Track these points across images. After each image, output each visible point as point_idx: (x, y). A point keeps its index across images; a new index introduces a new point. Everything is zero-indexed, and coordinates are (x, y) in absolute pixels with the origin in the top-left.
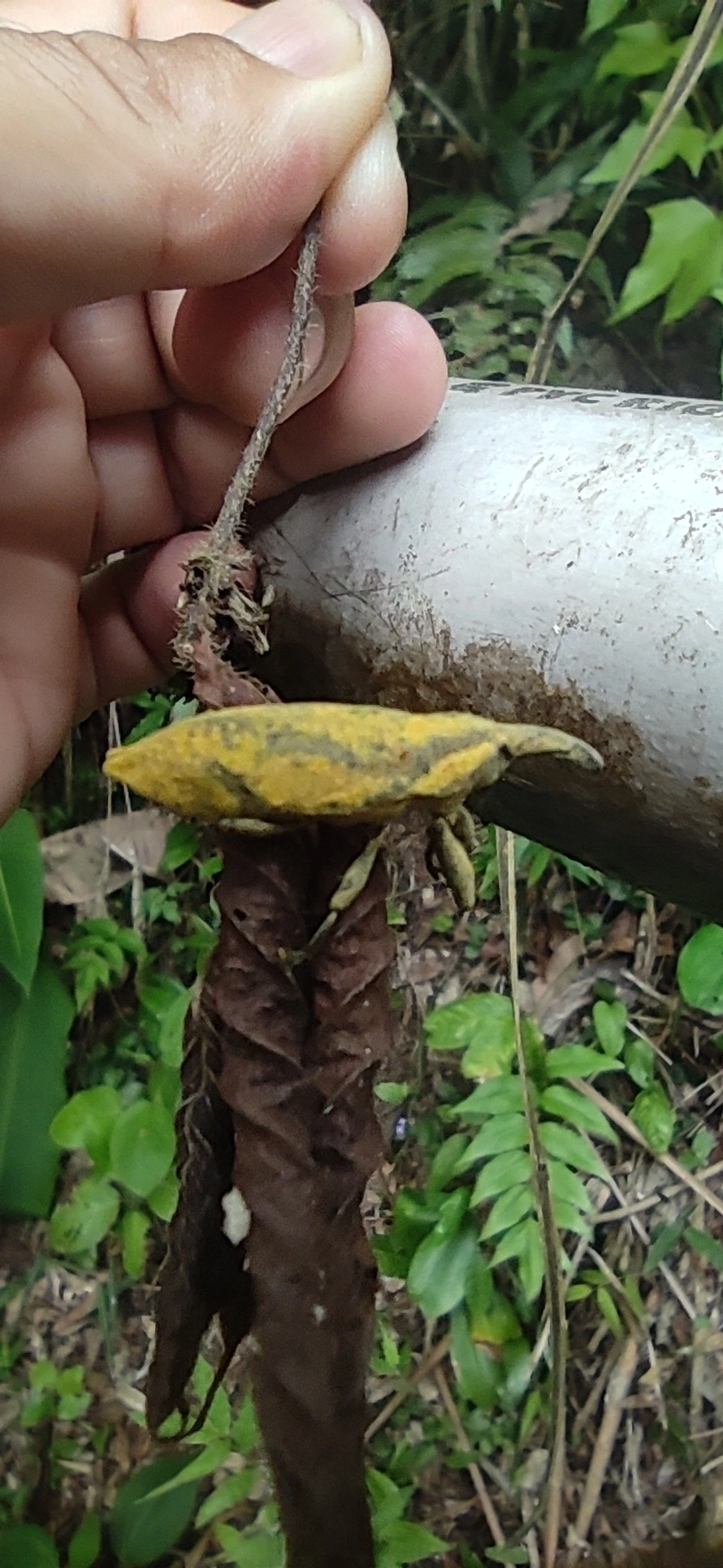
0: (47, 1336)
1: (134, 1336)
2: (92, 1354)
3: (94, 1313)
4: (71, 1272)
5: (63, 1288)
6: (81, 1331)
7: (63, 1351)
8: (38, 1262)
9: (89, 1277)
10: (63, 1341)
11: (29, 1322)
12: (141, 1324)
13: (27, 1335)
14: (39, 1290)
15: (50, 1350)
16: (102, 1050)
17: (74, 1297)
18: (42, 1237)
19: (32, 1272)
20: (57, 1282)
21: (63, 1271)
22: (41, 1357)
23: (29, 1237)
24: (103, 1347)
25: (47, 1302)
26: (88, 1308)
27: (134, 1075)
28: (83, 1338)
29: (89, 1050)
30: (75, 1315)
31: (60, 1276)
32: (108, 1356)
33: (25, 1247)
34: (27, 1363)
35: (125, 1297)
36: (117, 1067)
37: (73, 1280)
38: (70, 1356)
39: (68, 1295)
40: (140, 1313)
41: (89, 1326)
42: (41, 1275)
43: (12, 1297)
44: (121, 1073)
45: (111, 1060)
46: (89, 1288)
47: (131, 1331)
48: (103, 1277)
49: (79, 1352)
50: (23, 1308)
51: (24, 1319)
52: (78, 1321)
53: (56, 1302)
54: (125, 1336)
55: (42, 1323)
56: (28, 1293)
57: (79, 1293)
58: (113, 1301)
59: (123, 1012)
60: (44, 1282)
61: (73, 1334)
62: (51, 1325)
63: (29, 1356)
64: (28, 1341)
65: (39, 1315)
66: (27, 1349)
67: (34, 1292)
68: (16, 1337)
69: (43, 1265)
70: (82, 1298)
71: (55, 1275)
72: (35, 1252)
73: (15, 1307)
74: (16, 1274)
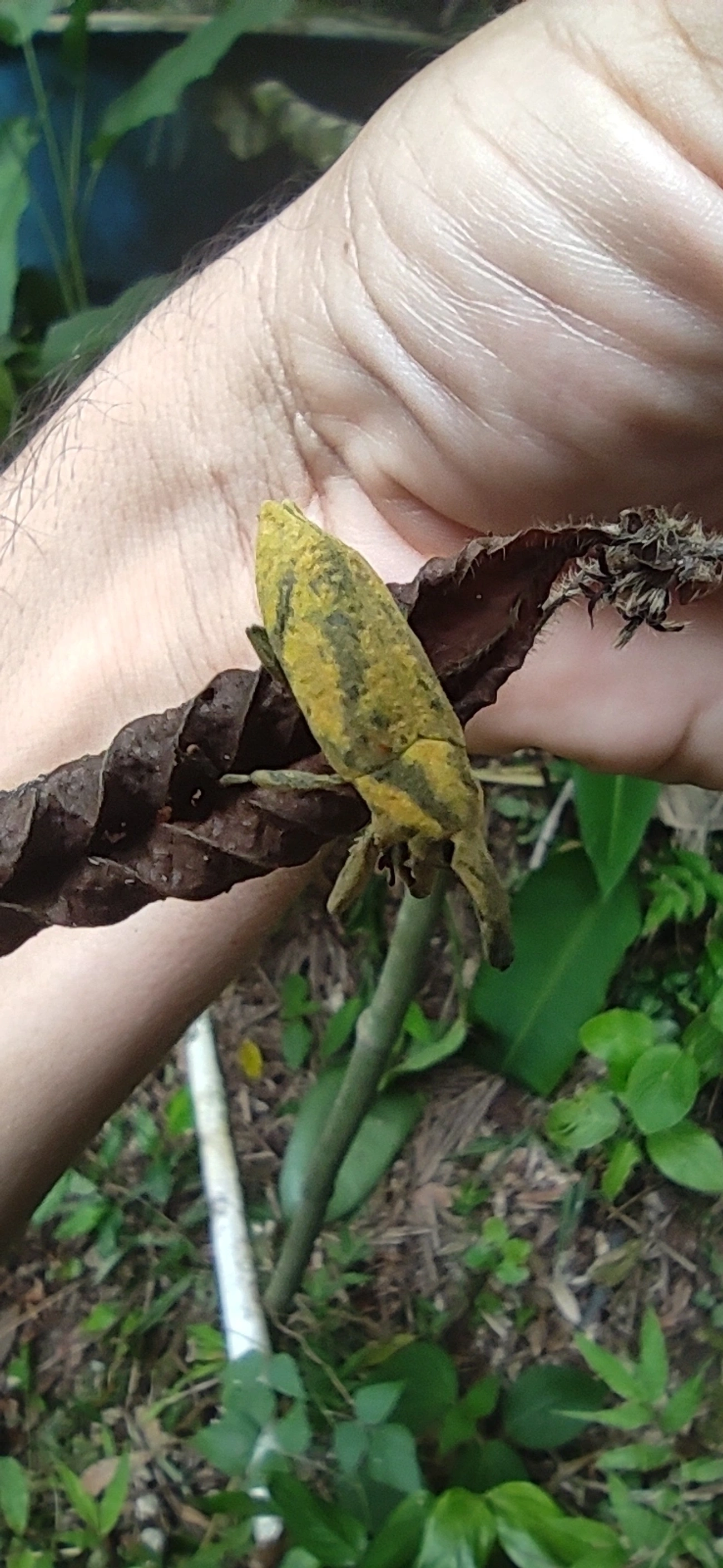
0: (511, 1200)
1: (585, 1244)
2: (544, 1236)
3: (558, 1204)
4: (550, 1156)
5: (539, 1166)
6: (540, 1212)
7: (520, 1221)
8: (524, 1131)
9: (564, 1171)
10: (522, 1212)
11: (499, 1179)
12: (593, 1239)
13: (494, 1189)
14: (519, 1155)
15: (509, 1213)
16: (650, 975)
17: (545, 1180)
18: (535, 1112)
19: (517, 1138)
20: (534, 1160)
21: (545, 1153)
22: (500, 1214)
23: (524, 1107)
24: (553, 1238)
25: (519, 1170)
26: (555, 1198)
27: (670, 1012)
28: (540, 1218)
29: (637, 969)
30: (540, 1196)
31: (539, 1154)
32: (556, 1248)
33: (518, 1112)
34: (485, 1213)
35: (591, 1205)
36: (658, 998)
37: (548, 1163)
38: (524, 1228)
39: (540, 1175)
40: (598, 1228)
41: (547, 1211)
42: (523, 1145)
43: (494, 1150)
44: (659, 1004)
45: (653, 987)
46: (562, 1180)
47: (583, 1238)
48: (576, 1177)
49: (531, 1231)
50: (498, 1166)
51: (497, 1174)
52: (541, 1203)
53: (527, 1175)
54: (577, 1240)
55: (509, 1186)
56: (508, 1153)
57: (551, 1178)
58: (579, 1205)
59: (683, 948)
60: (524, 1151)
61: (533, 1210)
62: (517, 1192)
63: (489, 1208)
64: (493, 1195)
65: (510, 1178)
66: (489, 1201)
67: (512, 1156)
68: (484, 1186)
69: (527, 1137)
70: (552, 1186)
71: (535, 1153)
72: (525, 1121)
73: (491, 1160)
74: (503, 1134)
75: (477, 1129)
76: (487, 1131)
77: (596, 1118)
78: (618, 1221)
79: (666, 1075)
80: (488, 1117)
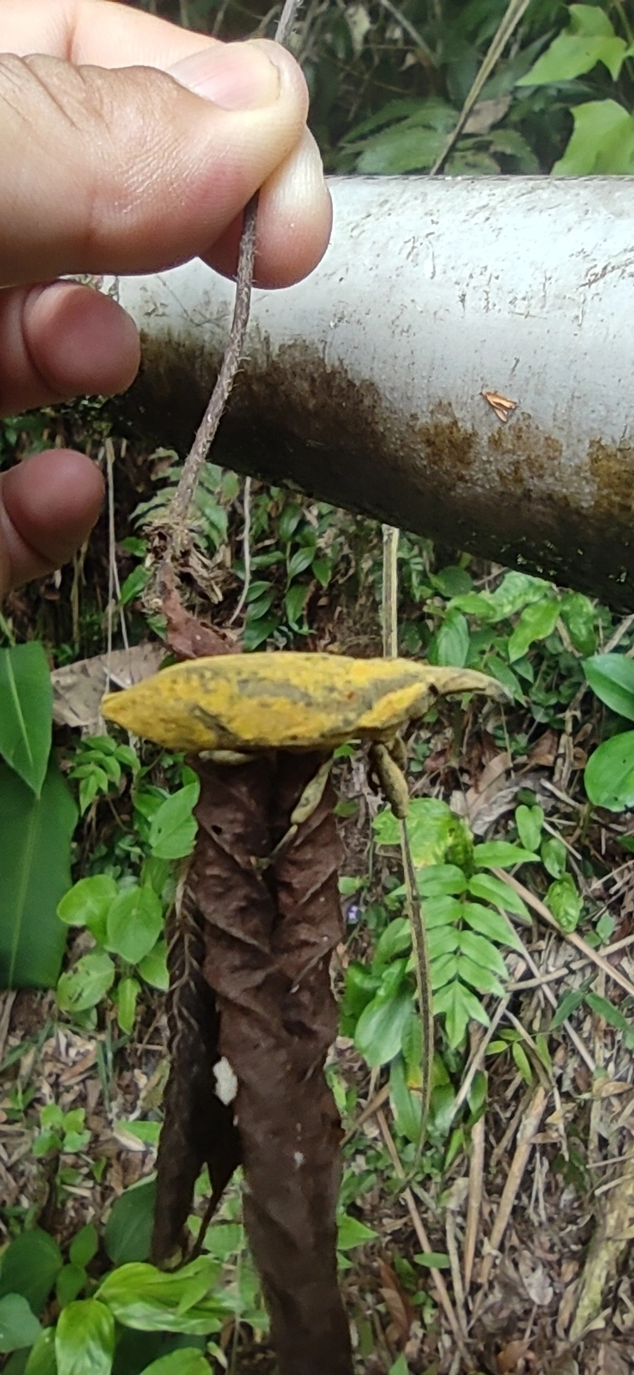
0: (55, 1085)
1: (128, 1086)
2: (92, 1101)
3: (95, 1066)
4: (75, 1033)
5: (69, 1045)
6: (83, 1081)
7: (68, 1098)
8: (47, 1025)
9: (91, 1038)
10: (68, 1089)
11: (39, 1074)
12: (133, 1076)
13: (37, 1084)
14: (49, 1047)
15: (57, 1097)
16: (103, 850)
17: (78, 1053)
18: (51, 1004)
19: (43, 1034)
20: (63, 1042)
21: (69, 1033)
22: (50, 1102)
23: (40, 1004)
24: (101, 1096)
25: (55, 1057)
26: (90, 1063)
27: (127, 870)
28: (85, 1087)
29: (92, 850)
30: (79, 1068)
31: (66, 1036)
32: (106, 1102)
33: (37, 1012)
34: (37, 1106)
35: (120, 1053)
36: (115, 865)
37: (76, 1039)
38: (74, 1101)
39: (73, 1052)
40: (133, 1067)
41: (90, 1077)
42: (49, 1036)
43: (27, 1052)
44: (119, 869)
45: (109, 858)
46: (91, 1046)
47: (125, 1082)
48: (102, 1037)
49: (82, 1099)
50: (35, 1062)
51: (36, 1072)
52: (81, 1073)
53: (63, 1058)
54: (119, 1086)
55: (50, 1075)
56: (39, 1050)
57: (82, 1050)
58: (110, 1056)
59: (120, 819)
60: (53, 1041)
61: (78, 1084)
62: (58, 1076)
63: (39, 1101)
64: (39, 1089)
65: (48, 1068)
66: (38, 1095)
67: (44, 1050)
68: (29, 1085)
69: (52, 1027)
70: (85, 1055)
71: (62, 1035)
72: (45, 1016)
73: (27, 1062)
74: (29, 1035)
75: (6, 1042)
76: (14, 1041)
77: (94, 975)
78: (147, 1052)
79: (134, 912)
80: (12, 1029)
